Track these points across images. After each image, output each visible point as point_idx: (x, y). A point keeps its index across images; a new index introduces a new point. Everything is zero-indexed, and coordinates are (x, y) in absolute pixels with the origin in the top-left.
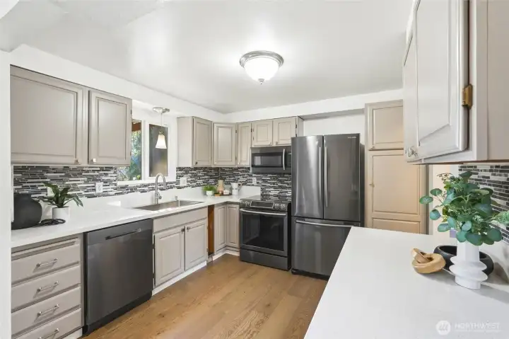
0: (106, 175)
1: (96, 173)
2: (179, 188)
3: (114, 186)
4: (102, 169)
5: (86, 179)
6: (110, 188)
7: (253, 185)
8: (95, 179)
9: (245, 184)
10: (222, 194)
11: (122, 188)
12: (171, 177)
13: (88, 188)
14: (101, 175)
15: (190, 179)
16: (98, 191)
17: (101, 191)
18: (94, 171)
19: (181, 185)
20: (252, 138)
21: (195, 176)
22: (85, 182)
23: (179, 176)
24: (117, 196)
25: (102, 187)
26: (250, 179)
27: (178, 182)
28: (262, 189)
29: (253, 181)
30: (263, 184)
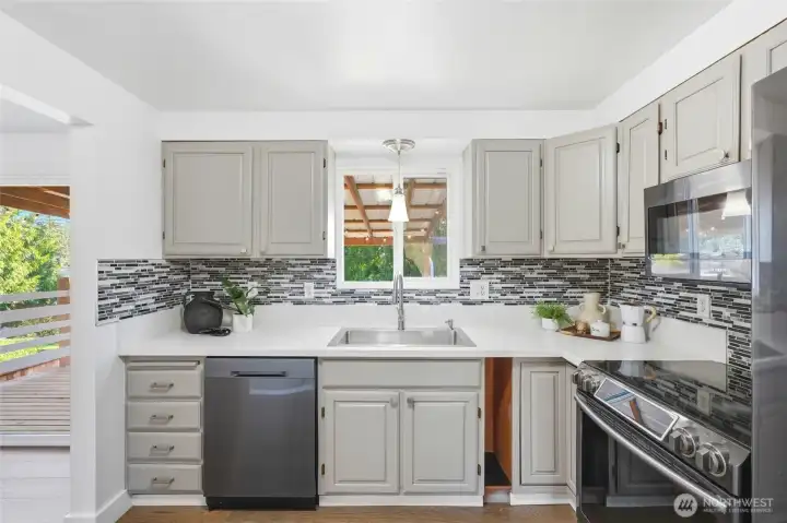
0: (320, 271)
1: (305, 269)
2: (466, 303)
3: (331, 290)
4: (313, 262)
5: (292, 276)
6: (324, 293)
7: (698, 320)
8: (304, 277)
9: (673, 311)
10: (587, 333)
11: (344, 293)
12: (452, 280)
13: (294, 290)
14: (312, 271)
15: (499, 286)
16: (306, 296)
17: (313, 295)
18: (302, 265)
19: (473, 297)
20: (662, 155)
21: (520, 278)
22: (292, 281)
23: (466, 278)
24: (335, 306)
25: (313, 290)
26: (687, 300)
27: (465, 290)
28: (731, 338)
29: (699, 306)
30: (737, 323)
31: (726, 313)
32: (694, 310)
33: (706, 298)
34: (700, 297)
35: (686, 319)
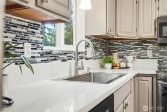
3: (40, 51)
6: (36, 53)
7: (148, 58)
9: (139, 57)
10: (120, 68)
25: (30, 51)
28: (158, 61)
29: (148, 54)
30: (160, 57)
31: (157, 55)
32: (146, 55)
33: (151, 51)
34: (148, 51)
35: (144, 58)
